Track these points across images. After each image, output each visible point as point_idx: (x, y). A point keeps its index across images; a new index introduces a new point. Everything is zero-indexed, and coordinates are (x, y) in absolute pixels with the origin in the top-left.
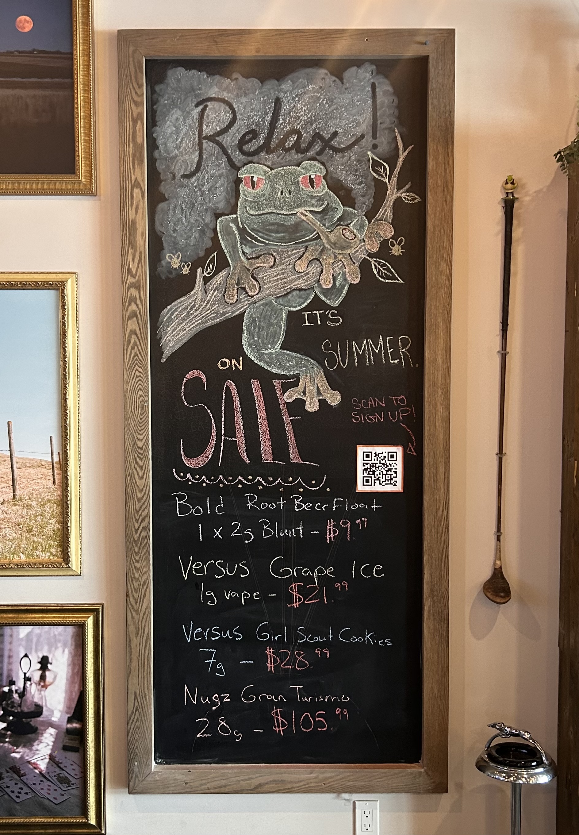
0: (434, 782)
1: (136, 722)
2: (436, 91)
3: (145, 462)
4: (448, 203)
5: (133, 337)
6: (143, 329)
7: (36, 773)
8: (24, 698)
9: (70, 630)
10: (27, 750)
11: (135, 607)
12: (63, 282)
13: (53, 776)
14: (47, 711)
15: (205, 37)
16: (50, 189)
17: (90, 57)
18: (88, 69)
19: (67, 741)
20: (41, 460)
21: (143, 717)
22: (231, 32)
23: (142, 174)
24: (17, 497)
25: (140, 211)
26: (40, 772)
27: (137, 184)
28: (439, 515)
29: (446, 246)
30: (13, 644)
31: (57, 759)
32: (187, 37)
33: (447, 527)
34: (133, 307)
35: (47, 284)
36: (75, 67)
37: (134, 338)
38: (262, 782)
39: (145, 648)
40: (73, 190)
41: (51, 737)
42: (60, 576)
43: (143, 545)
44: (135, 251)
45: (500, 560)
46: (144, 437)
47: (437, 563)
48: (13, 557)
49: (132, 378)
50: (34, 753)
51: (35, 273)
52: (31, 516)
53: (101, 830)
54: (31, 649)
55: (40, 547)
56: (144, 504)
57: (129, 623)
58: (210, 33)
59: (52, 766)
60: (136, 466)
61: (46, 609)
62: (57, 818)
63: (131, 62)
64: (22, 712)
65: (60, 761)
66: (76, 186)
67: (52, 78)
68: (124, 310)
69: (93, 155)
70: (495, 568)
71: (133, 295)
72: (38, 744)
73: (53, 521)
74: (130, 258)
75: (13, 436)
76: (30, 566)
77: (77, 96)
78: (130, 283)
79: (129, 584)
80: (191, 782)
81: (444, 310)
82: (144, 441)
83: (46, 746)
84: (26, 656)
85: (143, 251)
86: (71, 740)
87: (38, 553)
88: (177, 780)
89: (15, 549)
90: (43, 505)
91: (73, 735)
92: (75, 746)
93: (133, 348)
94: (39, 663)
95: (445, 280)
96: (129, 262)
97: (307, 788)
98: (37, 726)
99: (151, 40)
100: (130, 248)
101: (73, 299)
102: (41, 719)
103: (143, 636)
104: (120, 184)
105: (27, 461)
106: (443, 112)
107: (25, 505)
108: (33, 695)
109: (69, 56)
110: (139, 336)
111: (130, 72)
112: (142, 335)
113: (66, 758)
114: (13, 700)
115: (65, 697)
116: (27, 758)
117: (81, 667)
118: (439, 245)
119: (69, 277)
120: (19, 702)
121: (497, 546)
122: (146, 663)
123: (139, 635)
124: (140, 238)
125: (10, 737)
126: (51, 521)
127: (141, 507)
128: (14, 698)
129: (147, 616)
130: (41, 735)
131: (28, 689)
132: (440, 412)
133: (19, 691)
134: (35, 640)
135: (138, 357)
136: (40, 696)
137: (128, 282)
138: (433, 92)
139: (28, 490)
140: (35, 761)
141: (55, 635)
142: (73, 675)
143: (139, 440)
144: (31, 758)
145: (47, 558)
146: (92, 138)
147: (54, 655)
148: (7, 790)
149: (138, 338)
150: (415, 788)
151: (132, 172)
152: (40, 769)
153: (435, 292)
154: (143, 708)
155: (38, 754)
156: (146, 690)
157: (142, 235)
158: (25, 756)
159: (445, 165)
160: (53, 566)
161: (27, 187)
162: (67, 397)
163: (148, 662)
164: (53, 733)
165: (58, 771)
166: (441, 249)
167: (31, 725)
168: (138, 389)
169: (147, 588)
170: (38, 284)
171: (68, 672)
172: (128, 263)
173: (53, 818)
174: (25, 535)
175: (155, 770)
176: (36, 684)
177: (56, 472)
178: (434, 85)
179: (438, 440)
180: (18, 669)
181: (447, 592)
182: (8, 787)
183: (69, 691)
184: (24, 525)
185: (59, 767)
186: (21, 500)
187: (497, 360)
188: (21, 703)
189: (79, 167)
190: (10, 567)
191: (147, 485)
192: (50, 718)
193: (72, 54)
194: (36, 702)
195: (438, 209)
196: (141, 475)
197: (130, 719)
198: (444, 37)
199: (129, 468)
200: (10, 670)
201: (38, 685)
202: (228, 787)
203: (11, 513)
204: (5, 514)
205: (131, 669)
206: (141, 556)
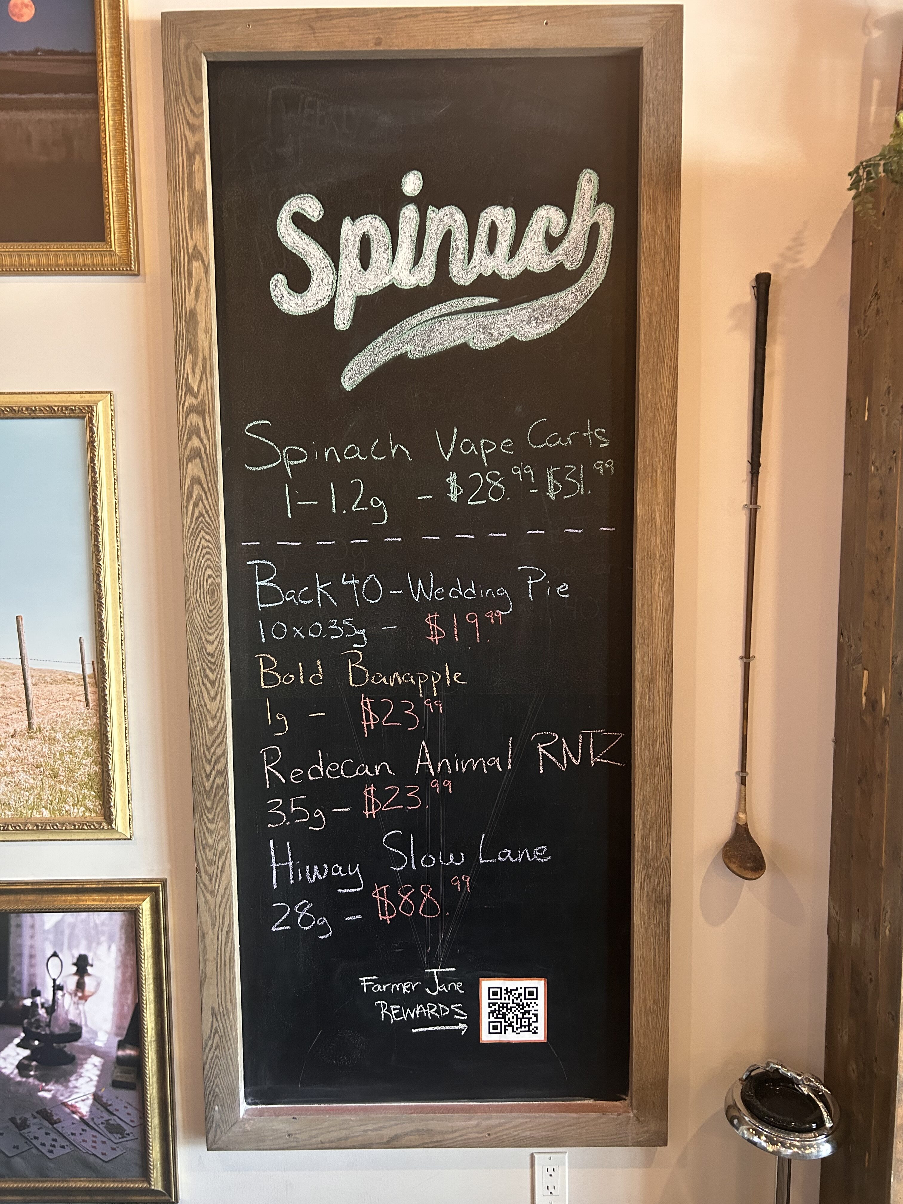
0: (647, 1131)
1: (216, 1049)
2: (653, 104)
3: (219, 676)
4: (671, 278)
5: (197, 487)
6: (210, 475)
7: (75, 1118)
8: (54, 1014)
9: (118, 918)
10: (60, 1088)
11: (210, 888)
12: (91, 406)
13: (100, 1123)
14: (88, 1032)
15: (295, 23)
16: (67, 265)
17: (121, 58)
18: (120, 77)
19: (119, 1074)
20: (67, 673)
21: (224, 1042)
22: (337, 13)
23: (203, 238)
24: (35, 727)
25: (203, 295)
26: (81, 1118)
27: (197, 255)
28: (656, 749)
29: (669, 344)
30: (36, 938)
31: (104, 1100)
32: (267, 22)
33: (669, 768)
34: (195, 442)
35: (66, 410)
36: (100, 74)
37: (197, 490)
38: (399, 1132)
39: (225, 945)
40: (102, 265)
41: (96, 1068)
42: (102, 840)
43: (218, 798)
44: (196, 357)
45: (745, 813)
46: (216, 638)
47: (654, 818)
48: (32, 813)
49: (195, 550)
50: (70, 1092)
51: (50, 393)
52: (55, 754)
53: (171, 1196)
54: (62, 945)
55: (70, 799)
56: (218, 736)
57: (200, 909)
58: (304, 14)
59: (98, 1109)
60: (206, 681)
61: (82, 888)
62: (107, 1181)
63: (183, 63)
64: (52, 1034)
65: (109, 1103)
66: (107, 260)
67: (66, 93)
68: (182, 447)
69: (130, 212)
70: (738, 824)
71: (194, 424)
72: (77, 1080)
73: (87, 761)
74: (189, 367)
75: (24, 637)
76: (55, 827)
77: (104, 119)
78: (190, 406)
79: (199, 855)
80: (296, 1134)
81: (665, 443)
82: (216, 643)
83: (88, 1082)
84: (55, 955)
85: (207, 356)
86: (125, 1073)
87: (67, 808)
88: (277, 1130)
89: (34, 802)
90: (73, 738)
91: (127, 1066)
92: (129, 1081)
93: (196, 505)
94: (75, 964)
95: (667, 396)
96: (187, 374)
97: (465, 1139)
98: (74, 1053)
99: (213, 28)
100: (188, 352)
101: (106, 432)
102: (79, 1043)
103: (222, 928)
104: (171, 254)
105: (46, 674)
106: (664, 136)
107: (47, 738)
108: (67, 1011)
109: (91, 58)
110: (205, 486)
111: (181, 78)
112: (210, 485)
113: (117, 1098)
114: (38, 1017)
115: (114, 1014)
116: (61, 1098)
117: (136, 969)
118: (657, 343)
119: (99, 399)
120: (48, 1020)
121: (741, 790)
122: (228, 966)
123: (217, 927)
124: (204, 336)
125: (36, 1069)
126: (84, 762)
127: (214, 742)
128: (39, 1014)
129: (228, 900)
130: (79, 1067)
131: (60, 1002)
132: (659, 597)
133: (46, 1005)
134: (67, 932)
135: (204, 517)
136: (78, 1011)
137: (187, 404)
138: (649, 106)
139: (50, 716)
140: (73, 1102)
141: (96, 925)
142: (124, 982)
143: (208, 642)
144: (67, 1098)
145: (81, 814)
146: (129, 184)
147: (95, 954)
148: (34, 1141)
149: (203, 489)
150: (620, 1139)
151: (189, 235)
152: (79, 1113)
153: (651, 415)
154: (226, 1030)
155: (77, 1093)
156: (229, 1004)
157: (206, 332)
158: (58, 1095)
159: (666, 222)
160: (90, 826)
161: (33, 261)
162: (101, 579)
163: (230, 964)
164: (97, 1064)
165: (106, 1116)
166: (661, 349)
167: (65, 1052)
168: (205, 565)
169: (226, 859)
170: (54, 410)
171: (116, 978)
172: (185, 375)
173: (102, 1181)
174: (48, 781)
175: (245, 1117)
176: (70, 994)
177: (90, 689)
178: (651, 95)
179: (655, 639)
180: (45, 975)
181: (667, 862)
182: (36, 1138)
183: (120, 1004)
184: (46, 767)
185: (108, 1111)
186: (40, 731)
187: (743, 519)
188: (50, 1021)
189: (110, 231)
190: (26, 828)
191: (222, 710)
192: (92, 1042)
193: (94, 54)
194: (71, 1021)
195: (657, 288)
196: (212, 694)
197: (207, 1045)
198: (666, 17)
199: (195, 684)
200: (32, 976)
201: (73, 995)
202: (349, 1140)
203: (26, 749)
204: (17, 751)
205: (206, 974)
206: (215, 813)
